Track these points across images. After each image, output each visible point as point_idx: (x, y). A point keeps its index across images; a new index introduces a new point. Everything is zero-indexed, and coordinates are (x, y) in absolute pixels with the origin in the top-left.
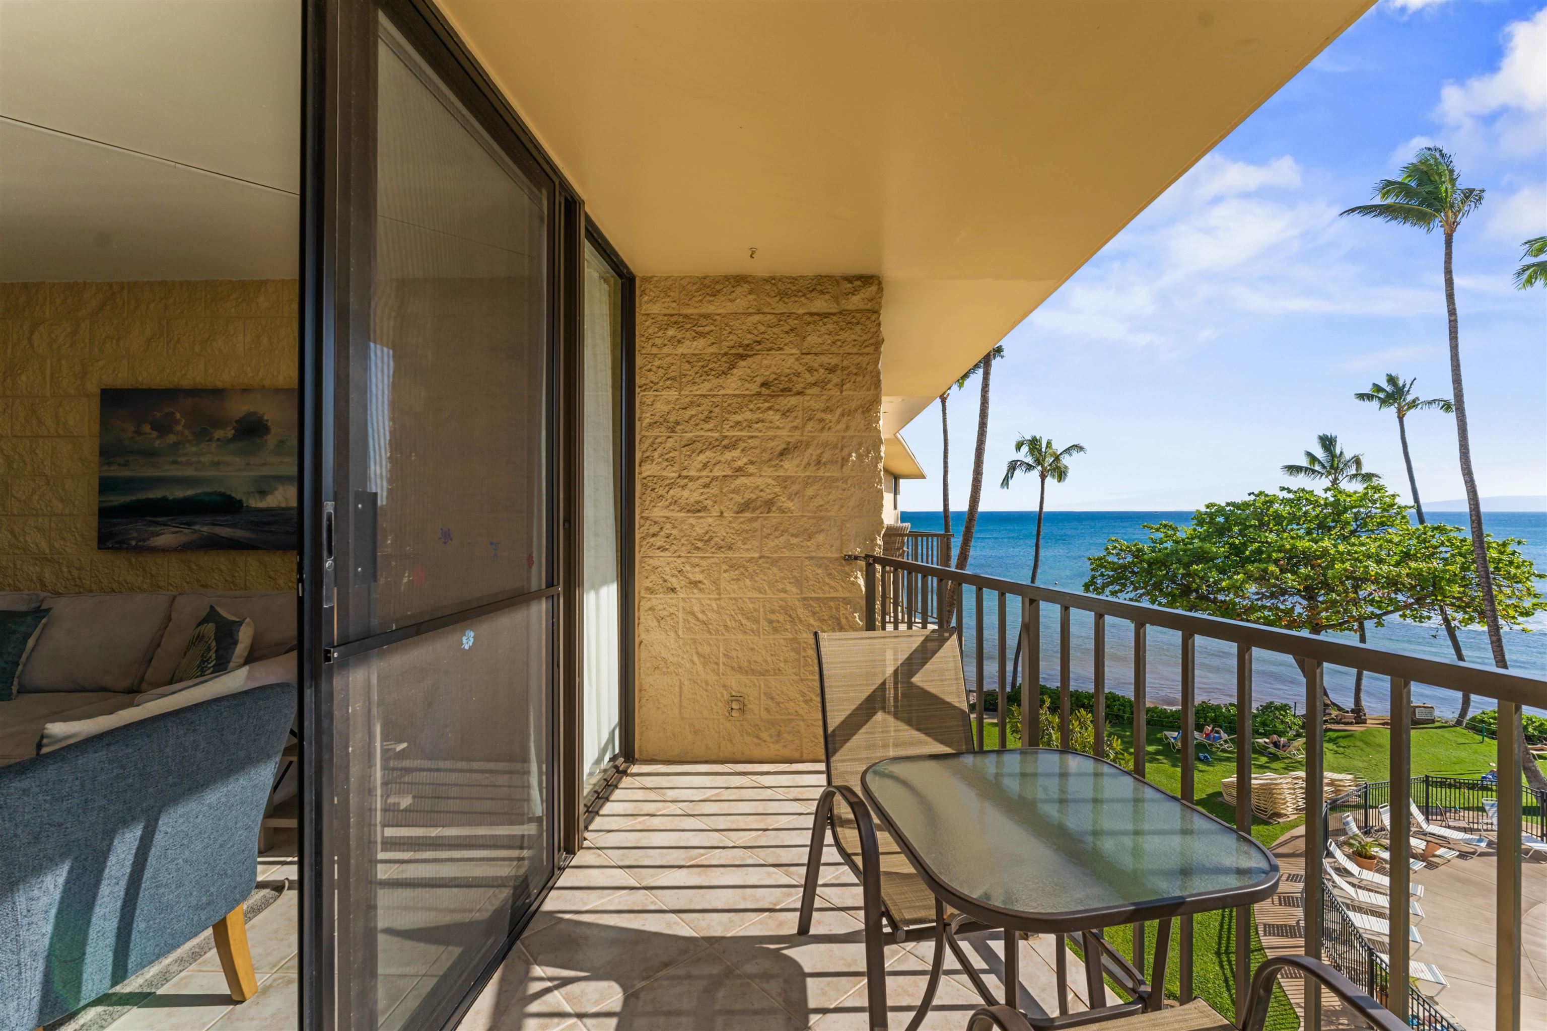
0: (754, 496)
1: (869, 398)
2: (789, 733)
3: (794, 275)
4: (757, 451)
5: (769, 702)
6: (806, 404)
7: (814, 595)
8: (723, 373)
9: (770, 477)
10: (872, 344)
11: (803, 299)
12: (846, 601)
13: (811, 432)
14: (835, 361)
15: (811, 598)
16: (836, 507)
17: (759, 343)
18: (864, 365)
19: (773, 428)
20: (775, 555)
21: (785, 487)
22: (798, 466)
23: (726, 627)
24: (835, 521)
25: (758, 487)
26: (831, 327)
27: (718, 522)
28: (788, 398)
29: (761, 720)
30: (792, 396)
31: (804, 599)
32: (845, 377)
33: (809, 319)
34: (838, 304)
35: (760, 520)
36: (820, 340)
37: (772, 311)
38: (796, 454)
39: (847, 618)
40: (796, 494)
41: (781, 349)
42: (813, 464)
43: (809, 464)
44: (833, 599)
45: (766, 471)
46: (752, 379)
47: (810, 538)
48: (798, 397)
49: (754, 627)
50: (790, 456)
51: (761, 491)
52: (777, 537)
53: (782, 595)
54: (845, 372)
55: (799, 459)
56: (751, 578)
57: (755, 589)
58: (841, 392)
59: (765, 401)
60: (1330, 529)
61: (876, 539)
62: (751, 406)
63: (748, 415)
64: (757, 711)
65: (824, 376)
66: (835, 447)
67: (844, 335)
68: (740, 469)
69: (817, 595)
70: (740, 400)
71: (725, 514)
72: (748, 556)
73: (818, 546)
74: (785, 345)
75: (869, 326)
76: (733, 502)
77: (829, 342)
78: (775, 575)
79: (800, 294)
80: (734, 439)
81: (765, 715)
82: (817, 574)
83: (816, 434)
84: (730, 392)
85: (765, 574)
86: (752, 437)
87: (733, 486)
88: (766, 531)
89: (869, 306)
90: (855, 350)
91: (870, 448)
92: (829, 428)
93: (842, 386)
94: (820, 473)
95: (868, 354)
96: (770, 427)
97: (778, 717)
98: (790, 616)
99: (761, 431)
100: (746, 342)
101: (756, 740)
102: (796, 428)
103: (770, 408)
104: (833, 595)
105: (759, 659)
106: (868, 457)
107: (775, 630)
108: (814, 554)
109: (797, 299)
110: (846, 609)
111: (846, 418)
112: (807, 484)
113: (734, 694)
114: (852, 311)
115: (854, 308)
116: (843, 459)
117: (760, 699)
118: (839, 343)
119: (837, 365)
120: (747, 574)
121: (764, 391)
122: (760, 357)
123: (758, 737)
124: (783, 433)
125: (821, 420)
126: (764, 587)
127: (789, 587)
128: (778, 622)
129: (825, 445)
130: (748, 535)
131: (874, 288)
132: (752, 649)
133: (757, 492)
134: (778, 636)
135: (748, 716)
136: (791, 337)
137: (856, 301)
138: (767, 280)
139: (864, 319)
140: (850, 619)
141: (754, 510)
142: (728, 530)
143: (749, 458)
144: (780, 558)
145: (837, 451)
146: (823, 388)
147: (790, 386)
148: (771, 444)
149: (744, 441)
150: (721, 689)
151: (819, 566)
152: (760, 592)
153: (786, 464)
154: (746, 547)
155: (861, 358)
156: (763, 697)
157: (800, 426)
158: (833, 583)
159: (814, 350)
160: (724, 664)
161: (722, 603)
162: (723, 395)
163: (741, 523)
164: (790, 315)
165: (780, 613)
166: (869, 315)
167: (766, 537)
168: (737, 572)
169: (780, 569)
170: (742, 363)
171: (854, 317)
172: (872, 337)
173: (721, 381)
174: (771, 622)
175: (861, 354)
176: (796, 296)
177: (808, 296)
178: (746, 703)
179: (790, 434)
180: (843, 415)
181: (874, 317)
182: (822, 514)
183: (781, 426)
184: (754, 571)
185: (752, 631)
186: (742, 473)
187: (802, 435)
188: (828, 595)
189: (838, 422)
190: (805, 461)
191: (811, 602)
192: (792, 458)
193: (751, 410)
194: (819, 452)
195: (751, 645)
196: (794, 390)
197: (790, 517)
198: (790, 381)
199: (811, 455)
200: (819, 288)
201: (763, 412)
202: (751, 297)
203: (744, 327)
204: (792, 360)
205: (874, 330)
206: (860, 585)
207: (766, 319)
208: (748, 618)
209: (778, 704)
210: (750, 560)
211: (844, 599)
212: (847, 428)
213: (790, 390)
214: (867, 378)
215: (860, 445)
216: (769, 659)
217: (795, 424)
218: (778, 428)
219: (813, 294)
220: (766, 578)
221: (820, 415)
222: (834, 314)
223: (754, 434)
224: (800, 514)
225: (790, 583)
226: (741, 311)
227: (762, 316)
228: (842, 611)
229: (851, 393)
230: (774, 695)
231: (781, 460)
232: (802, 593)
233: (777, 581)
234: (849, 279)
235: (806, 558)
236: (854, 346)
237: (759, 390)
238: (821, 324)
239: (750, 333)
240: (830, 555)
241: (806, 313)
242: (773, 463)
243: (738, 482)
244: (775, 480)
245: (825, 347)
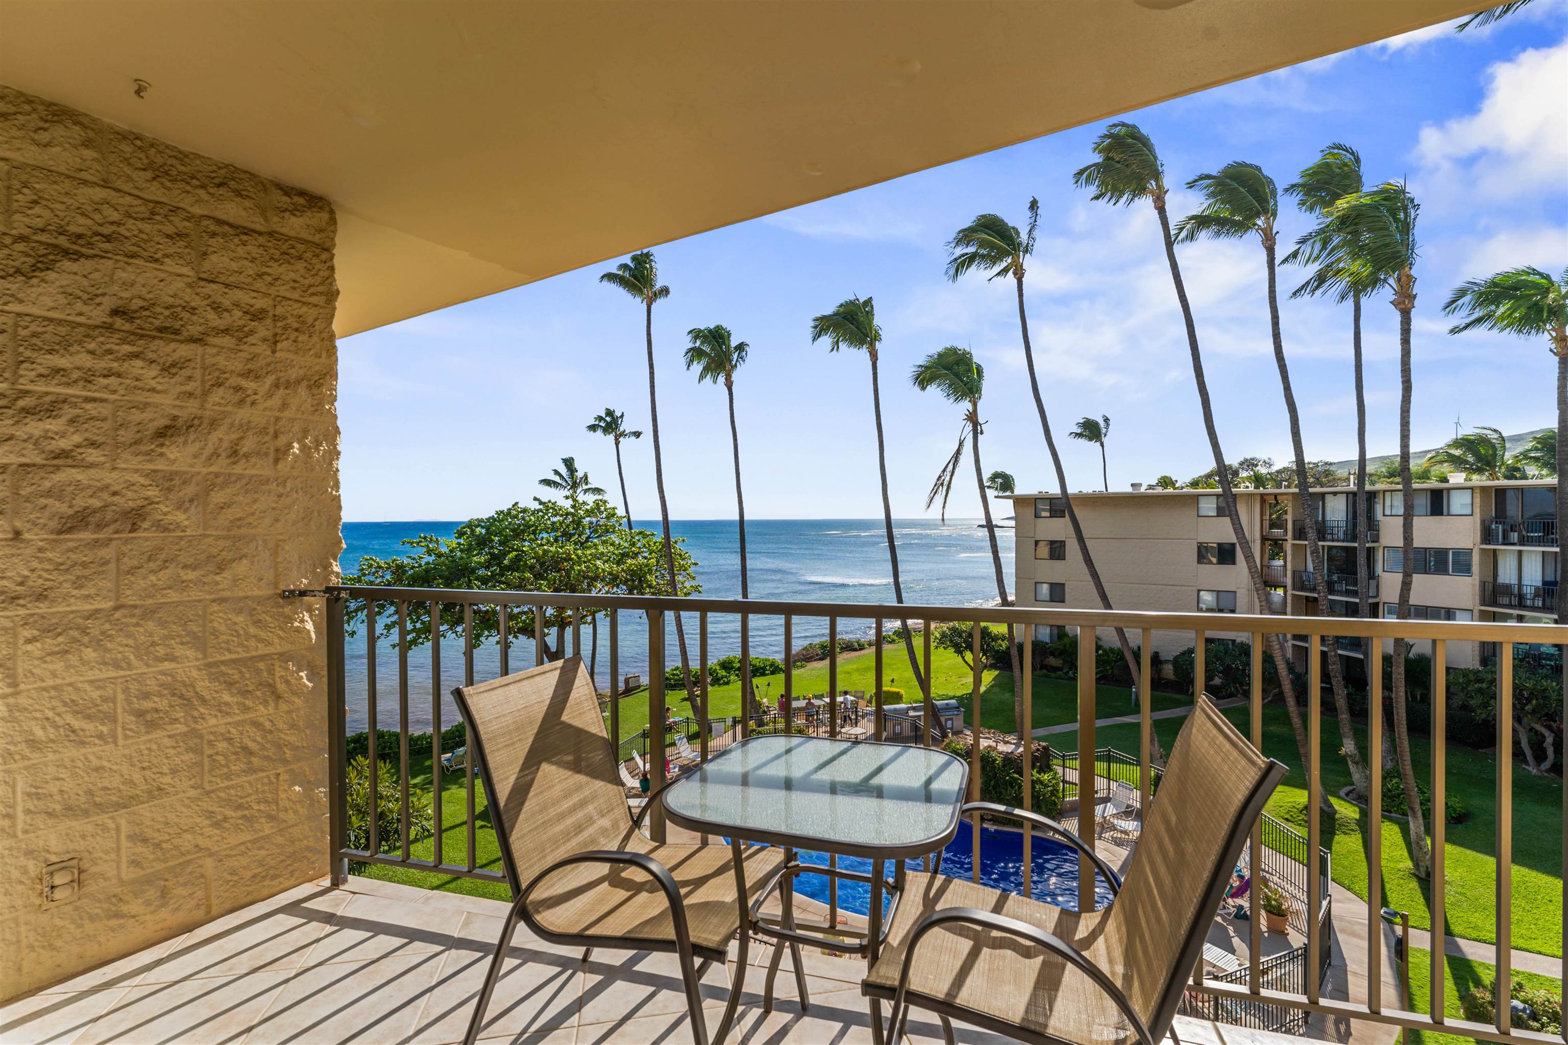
0: (96, 503)
1: (317, 368)
2: (185, 884)
3: (182, 148)
4: (106, 425)
5: (139, 849)
6: (209, 361)
7: (228, 656)
8: (18, 271)
9: (136, 471)
10: (322, 293)
11: (201, 192)
12: (284, 657)
13: (220, 404)
14: (261, 303)
15: (223, 662)
16: (267, 521)
17: (108, 238)
18: (310, 320)
19: (143, 389)
20: (149, 601)
21: (169, 490)
22: (195, 456)
23: (33, 744)
24: (264, 541)
25: (107, 487)
26: (255, 251)
27: (8, 551)
28: (173, 345)
29: (122, 883)
30: (182, 342)
31: (210, 665)
32: (279, 331)
33: (213, 227)
34: (266, 219)
35: (114, 543)
36: (234, 266)
37: (136, 192)
38: (192, 437)
39: (287, 682)
40: (192, 501)
41: (156, 260)
42: (224, 454)
43: (216, 454)
44: (262, 658)
45: (126, 461)
46: (92, 299)
47: (221, 569)
48: (193, 346)
49: (105, 729)
50: (181, 440)
51: (115, 494)
52: (153, 572)
53: (167, 665)
54: (279, 324)
55: (198, 445)
56: (97, 644)
57: (106, 664)
58: (274, 352)
59: (123, 341)
60: (571, 535)
61: (331, 565)
62: (92, 346)
63: (85, 360)
64: (111, 873)
65: (241, 322)
66: (264, 431)
67: (276, 269)
68: (64, 454)
69: (233, 656)
70: (63, 330)
71: (27, 536)
72: (88, 607)
73: (234, 581)
74: (166, 256)
75: (318, 266)
76: (47, 513)
77: (251, 272)
78: (151, 635)
79: (195, 182)
80: (48, 399)
81: (128, 873)
82: (236, 624)
83: (229, 408)
84: (35, 311)
85: (128, 636)
86: (94, 400)
87: (47, 484)
88: (127, 563)
89: (317, 238)
90: (296, 295)
91: (321, 437)
92: (253, 403)
93: (276, 343)
94: (238, 469)
95: (316, 306)
96: (135, 387)
97: (159, 866)
98: (182, 697)
99: (114, 392)
100: (73, 229)
101: (114, 922)
102: (191, 394)
103: (136, 356)
104: (263, 650)
105: (114, 782)
106: (318, 450)
107: (152, 725)
108: (228, 594)
109: (188, 188)
110: (287, 669)
111: (282, 392)
112: (214, 485)
113: (54, 859)
114: (290, 238)
115: (292, 233)
116: (277, 450)
117: (119, 849)
118: (269, 279)
119: (263, 311)
120: (86, 639)
121: (119, 322)
122: (110, 264)
123: (118, 915)
124: (166, 401)
125: (238, 389)
126: (125, 658)
127: (179, 651)
128: (157, 711)
129: (246, 427)
130: (86, 572)
131: (325, 216)
132: (97, 769)
133: (105, 496)
134: (157, 734)
135: (91, 887)
136: (178, 247)
137: (295, 225)
138: (124, 136)
139: (308, 255)
140: (293, 681)
141: (100, 527)
142: (35, 564)
143: (87, 435)
144: (160, 606)
145: (267, 438)
146: (240, 340)
147: (177, 325)
148: (137, 416)
149: (75, 405)
150: (23, 861)
151: (239, 611)
152: (117, 667)
153: (172, 452)
154: (84, 592)
155: (304, 309)
156: (124, 842)
157: (198, 392)
158: (262, 634)
159: (222, 279)
160: (28, 812)
161: (22, 701)
162: (18, 314)
163: (70, 550)
164: (175, 210)
165: (161, 695)
166: (318, 251)
167: (128, 572)
168: (60, 639)
169: (162, 624)
170: (67, 265)
171: (293, 248)
172: (322, 284)
173: (14, 287)
174: (140, 714)
175: (304, 303)
176: (188, 183)
177: (212, 190)
178: (85, 864)
179: (178, 403)
180: (277, 386)
181: (324, 256)
182: (243, 531)
183: (159, 388)
184: (103, 633)
185: (100, 736)
186: (70, 461)
187: (202, 407)
188: (254, 654)
189: (269, 395)
190: (209, 449)
191: (223, 668)
192: (185, 443)
193: (92, 352)
194: (234, 436)
195: (95, 762)
196: (185, 334)
197: (181, 538)
198: (174, 316)
199: (221, 440)
200: (232, 184)
201: (117, 359)
202: (89, 154)
203: (69, 201)
204: (181, 285)
205: (326, 274)
206: (309, 631)
207: (121, 201)
208: (89, 717)
209: (158, 845)
210: (93, 614)
211: (281, 654)
212: (284, 406)
213: (176, 332)
214: (315, 339)
215: (305, 432)
216: (137, 777)
217: (188, 388)
218: (153, 390)
219: (222, 191)
220: (131, 642)
221: (234, 381)
222: (260, 234)
223: (97, 395)
224: (200, 532)
225: (182, 643)
226: (62, 169)
227: (113, 193)
228: (279, 672)
229: (291, 356)
230: (149, 833)
231: (162, 445)
232: (205, 657)
233: (154, 644)
234: (288, 191)
235: (214, 601)
236: (294, 288)
237: (109, 320)
238: (236, 240)
239: (83, 214)
240: (257, 592)
241: (209, 217)
242: (143, 448)
243: (60, 477)
244: (147, 476)
245: (242, 278)
